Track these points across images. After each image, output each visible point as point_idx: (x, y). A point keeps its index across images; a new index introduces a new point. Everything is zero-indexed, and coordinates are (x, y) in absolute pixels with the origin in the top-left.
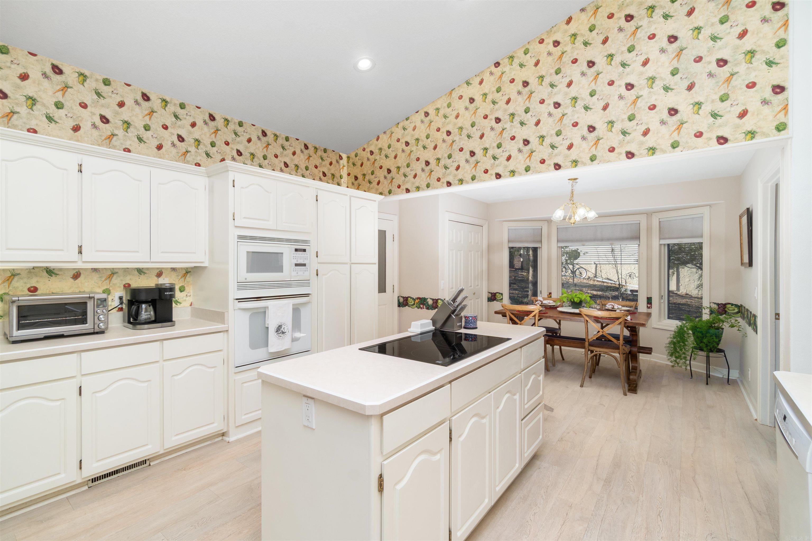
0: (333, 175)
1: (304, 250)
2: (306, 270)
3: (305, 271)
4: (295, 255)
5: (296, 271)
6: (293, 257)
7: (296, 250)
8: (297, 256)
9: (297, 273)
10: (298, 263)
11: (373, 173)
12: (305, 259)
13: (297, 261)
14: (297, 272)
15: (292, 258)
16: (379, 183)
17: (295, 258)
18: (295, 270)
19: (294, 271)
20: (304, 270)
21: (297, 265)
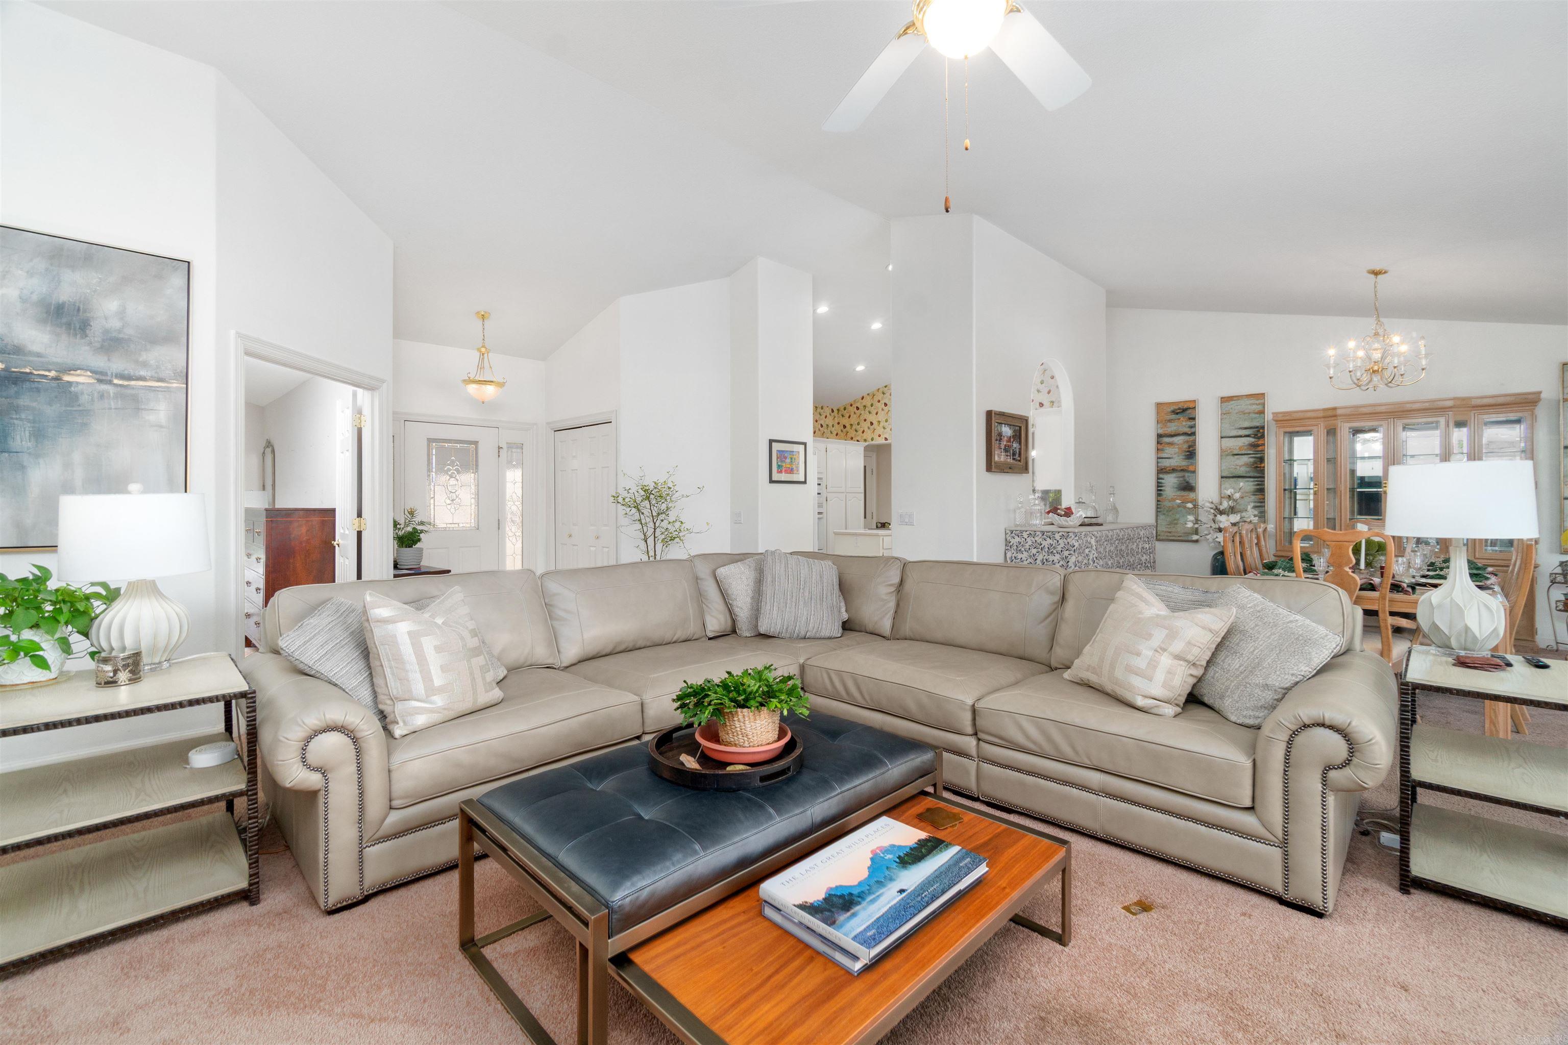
0: (827, 425)
11: (858, 424)
16: (863, 432)
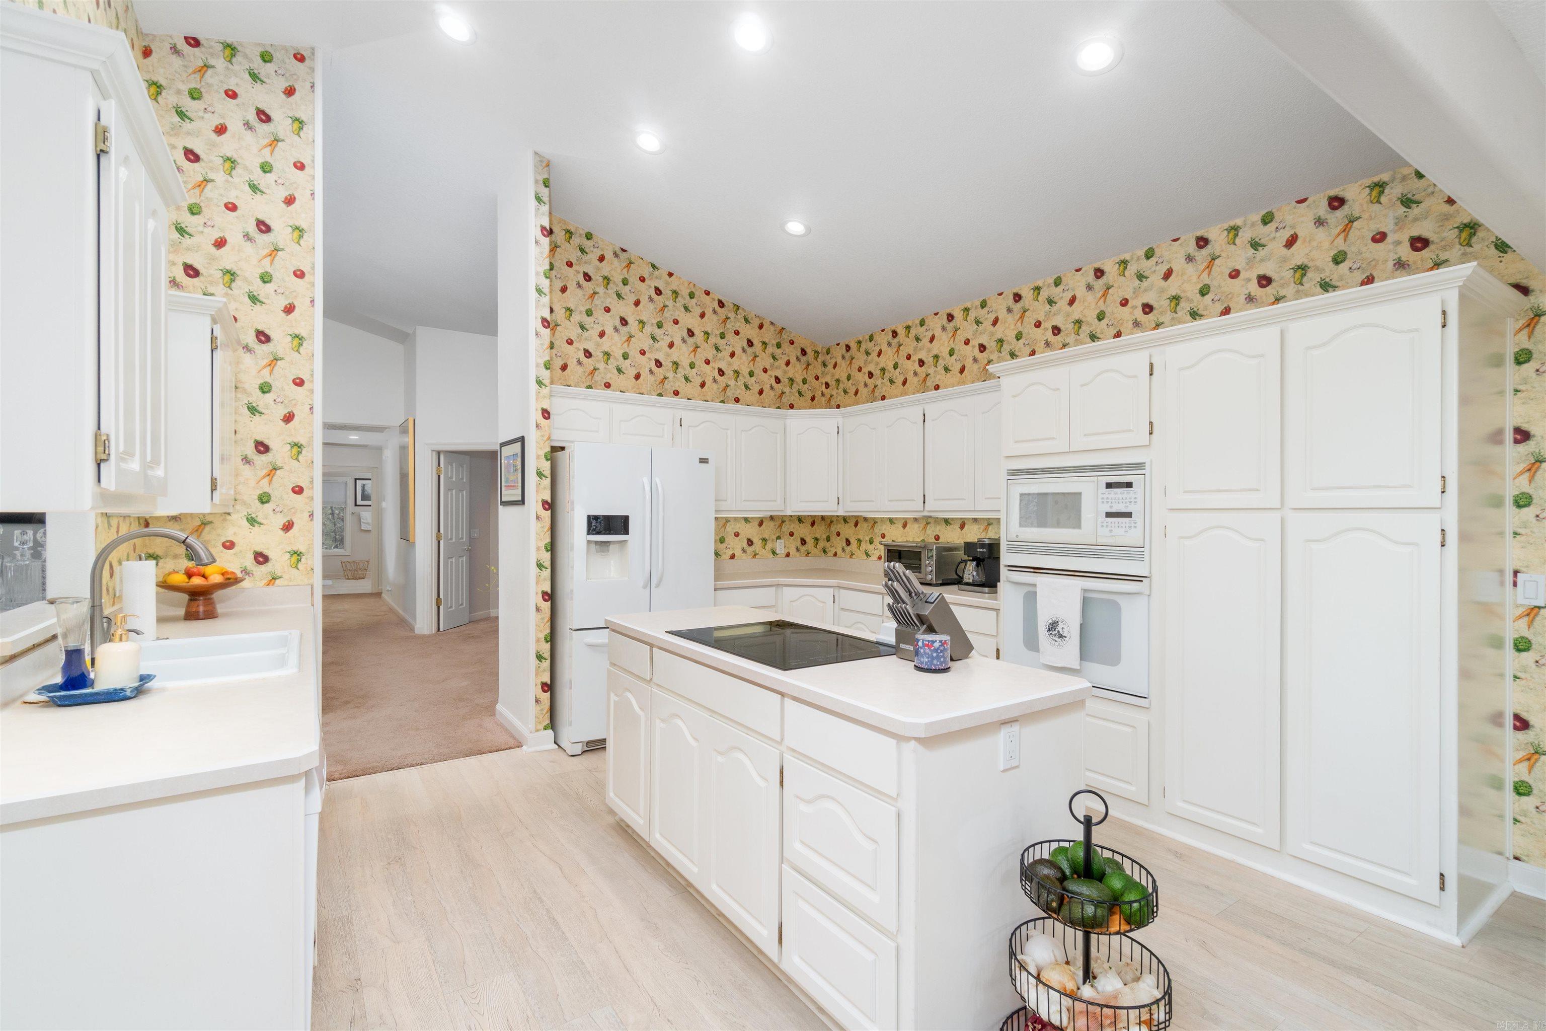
1: (1129, 485)
2: (1133, 525)
3: (1130, 527)
4: (1105, 496)
5: (1107, 526)
6: (1103, 499)
7: (1109, 486)
8: (1110, 496)
9: (1111, 531)
10: (1114, 510)
12: (1130, 502)
13: (1111, 507)
14: (1109, 528)
15: (1100, 501)
17: (1105, 501)
18: (1105, 524)
19: (1102, 526)
20: (1128, 525)
21: (1109, 515)
